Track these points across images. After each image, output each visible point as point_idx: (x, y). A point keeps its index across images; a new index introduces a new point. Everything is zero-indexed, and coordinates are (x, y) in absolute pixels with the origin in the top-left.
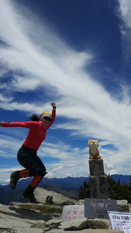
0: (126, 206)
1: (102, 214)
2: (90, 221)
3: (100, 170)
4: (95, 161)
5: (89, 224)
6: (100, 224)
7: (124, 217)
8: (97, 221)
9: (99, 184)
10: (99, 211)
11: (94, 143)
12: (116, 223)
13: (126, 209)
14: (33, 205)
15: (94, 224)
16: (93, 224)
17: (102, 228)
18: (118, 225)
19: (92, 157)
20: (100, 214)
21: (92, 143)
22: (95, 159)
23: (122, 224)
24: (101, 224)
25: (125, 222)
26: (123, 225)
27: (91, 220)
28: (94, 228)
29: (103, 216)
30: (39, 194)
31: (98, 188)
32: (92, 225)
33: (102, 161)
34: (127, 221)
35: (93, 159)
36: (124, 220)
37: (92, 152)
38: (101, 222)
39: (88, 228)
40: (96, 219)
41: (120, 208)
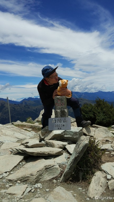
0: (77, 132)
4: (58, 98)
6: (51, 144)
9: (60, 115)
13: (76, 135)
14: (27, 125)
17: (52, 147)
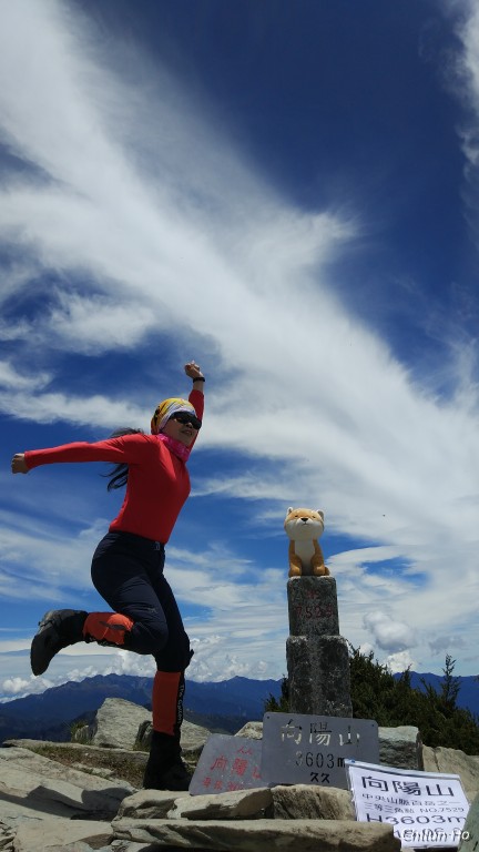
0: (410, 744)
1: (325, 770)
2: (281, 793)
3: (323, 615)
4: (306, 584)
5: (275, 803)
6: (313, 801)
7: (402, 785)
8: (303, 792)
9: (318, 664)
10: (314, 757)
11: (305, 520)
12: (373, 800)
13: (409, 757)
14: (88, 750)
15: (291, 802)
16: (291, 804)
17: (320, 816)
18: (379, 807)
19: (296, 568)
20: (315, 769)
21: (299, 520)
22: (309, 578)
23: (395, 806)
24: (318, 803)
25: (402, 802)
26: (397, 810)
27: (283, 788)
28: (292, 817)
29: (328, 775)
30: (119, 720)
31: (313, 680)
32: (285, 808)
33: (332, 584)
34: (413, 797)
35: (299, 577)
36: (401, 794)
37: (299, 551)
38: (318, 795)
39: (272, 817)
40: (300, 787)
41: (391, 751)
